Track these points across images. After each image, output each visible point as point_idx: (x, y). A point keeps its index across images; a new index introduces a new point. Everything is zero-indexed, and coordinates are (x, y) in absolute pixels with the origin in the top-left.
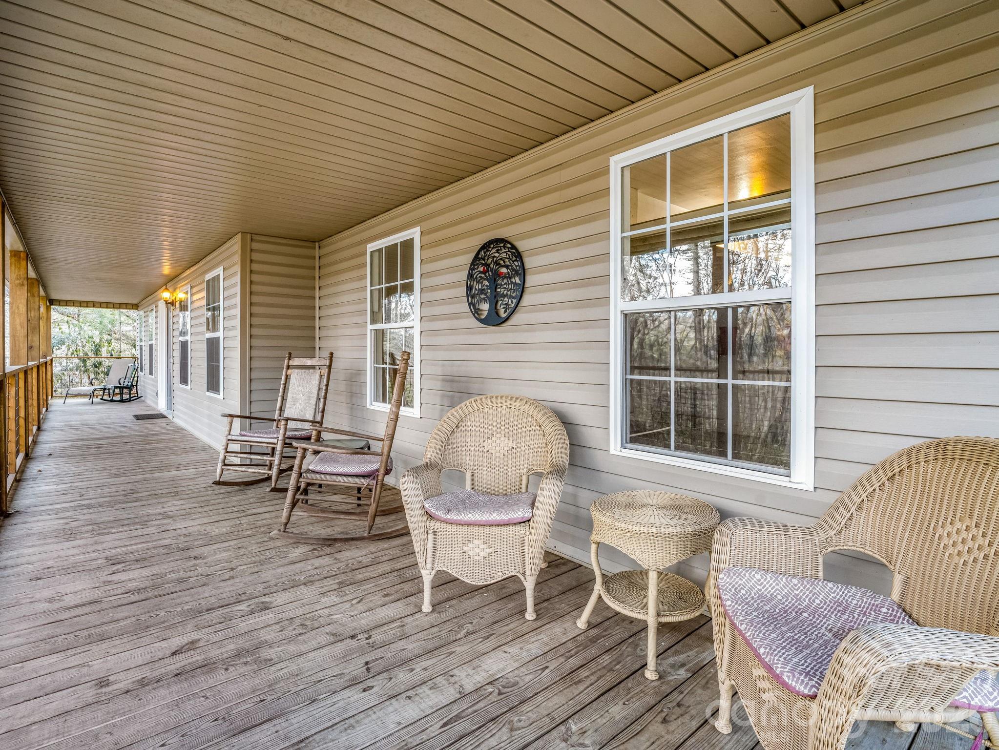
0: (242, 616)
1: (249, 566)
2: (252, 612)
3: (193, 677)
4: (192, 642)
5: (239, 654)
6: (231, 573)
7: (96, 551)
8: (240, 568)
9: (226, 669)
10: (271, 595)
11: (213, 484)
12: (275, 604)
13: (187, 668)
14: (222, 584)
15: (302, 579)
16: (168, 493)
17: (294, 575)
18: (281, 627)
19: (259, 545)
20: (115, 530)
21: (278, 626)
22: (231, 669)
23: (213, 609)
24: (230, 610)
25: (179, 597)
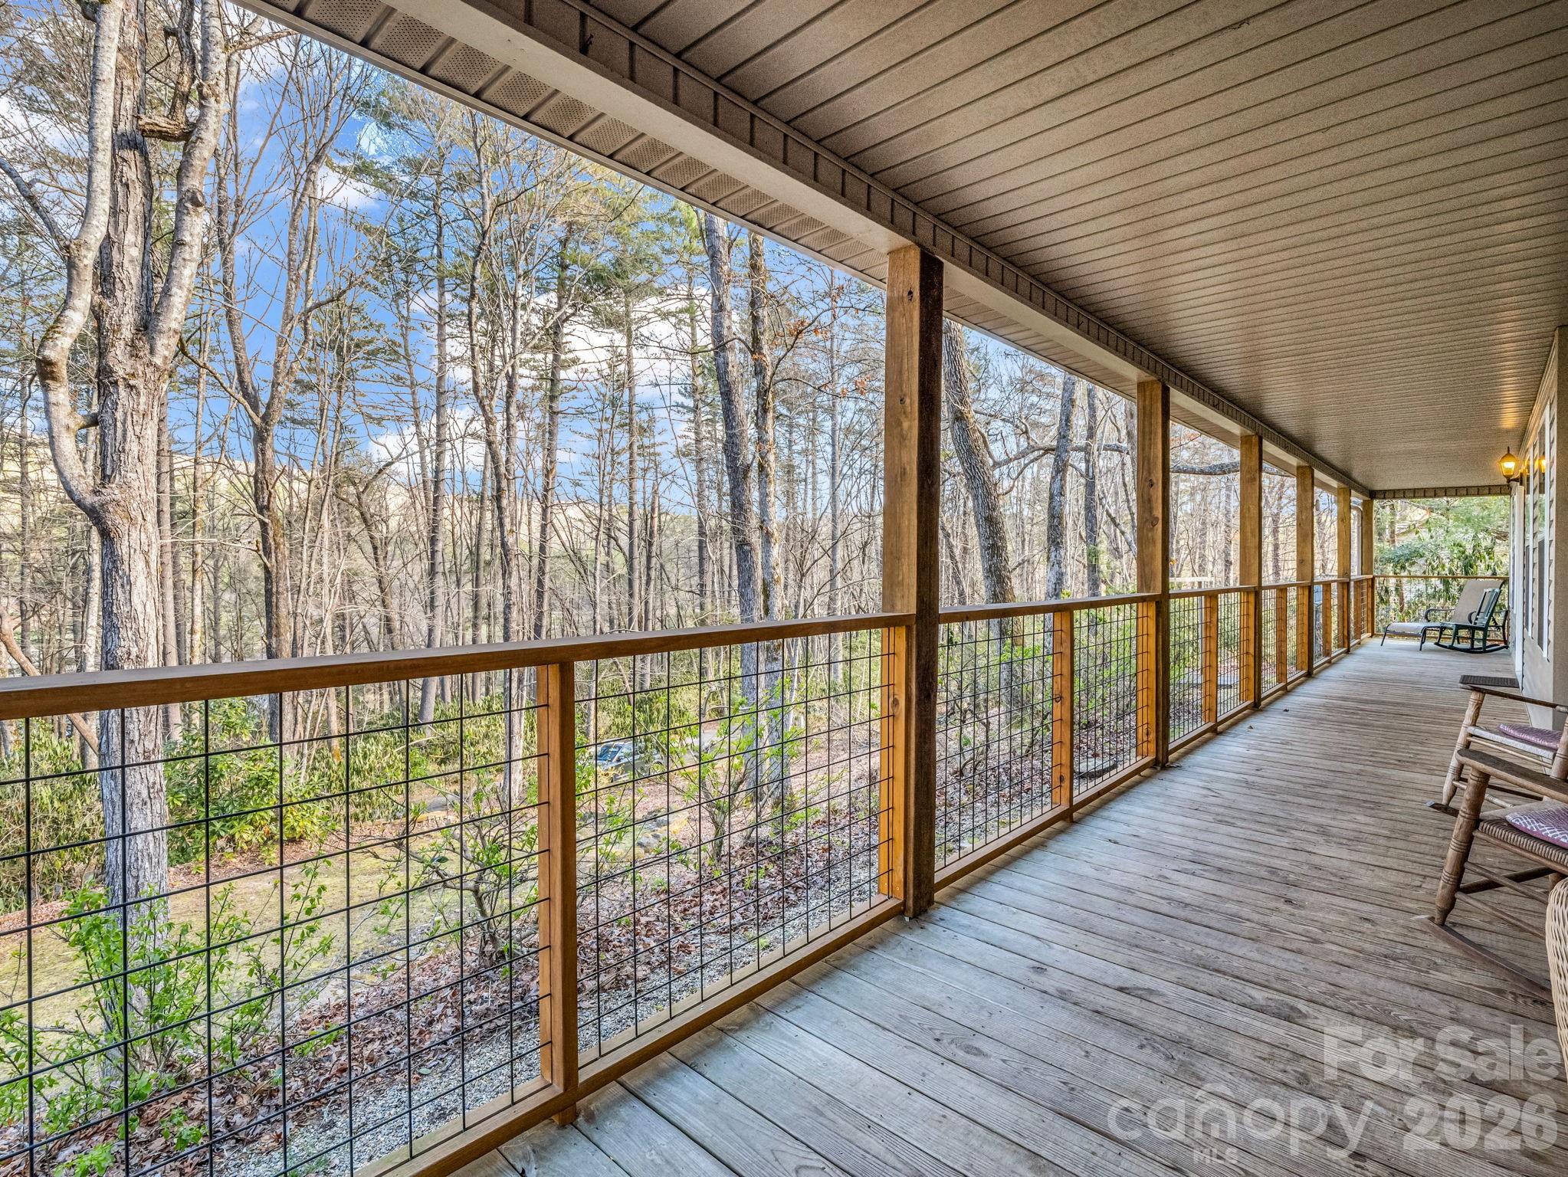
0: (1244, 1006)
1: (1346, 951)
2: (1261, 1010)
3: (1106, 1025)
4: (1150, 991)
5: (1177, 1042)
6: (1306, 947)
7: (1196, 839)
8: (1329, 946)
9: (1142, 1047)
10: (1317, 1007)
11: (1432, 806)
12: (1309, 1022)
13: (1113, 1013)
14: (1275, 951)
15: (1402, 1018)
16: (1365, 801)
17: (1395, 1004)
18: (1272, 1054)
19: (1405, 932)
20: (1244, 824)
21: (1267, 1050)
22: (1148, 1050)
23: (1225, 973)
24: (1240, 987)
25: (1208, 935)
